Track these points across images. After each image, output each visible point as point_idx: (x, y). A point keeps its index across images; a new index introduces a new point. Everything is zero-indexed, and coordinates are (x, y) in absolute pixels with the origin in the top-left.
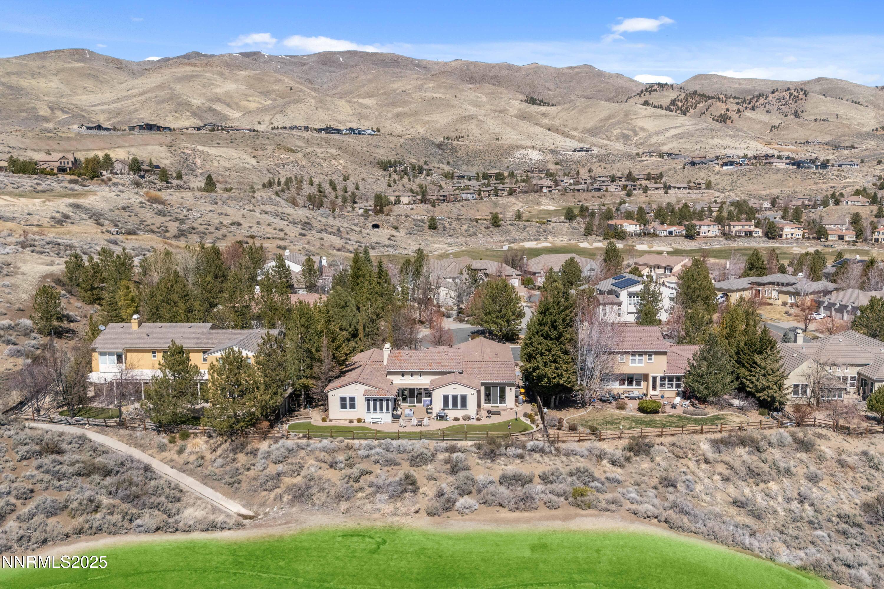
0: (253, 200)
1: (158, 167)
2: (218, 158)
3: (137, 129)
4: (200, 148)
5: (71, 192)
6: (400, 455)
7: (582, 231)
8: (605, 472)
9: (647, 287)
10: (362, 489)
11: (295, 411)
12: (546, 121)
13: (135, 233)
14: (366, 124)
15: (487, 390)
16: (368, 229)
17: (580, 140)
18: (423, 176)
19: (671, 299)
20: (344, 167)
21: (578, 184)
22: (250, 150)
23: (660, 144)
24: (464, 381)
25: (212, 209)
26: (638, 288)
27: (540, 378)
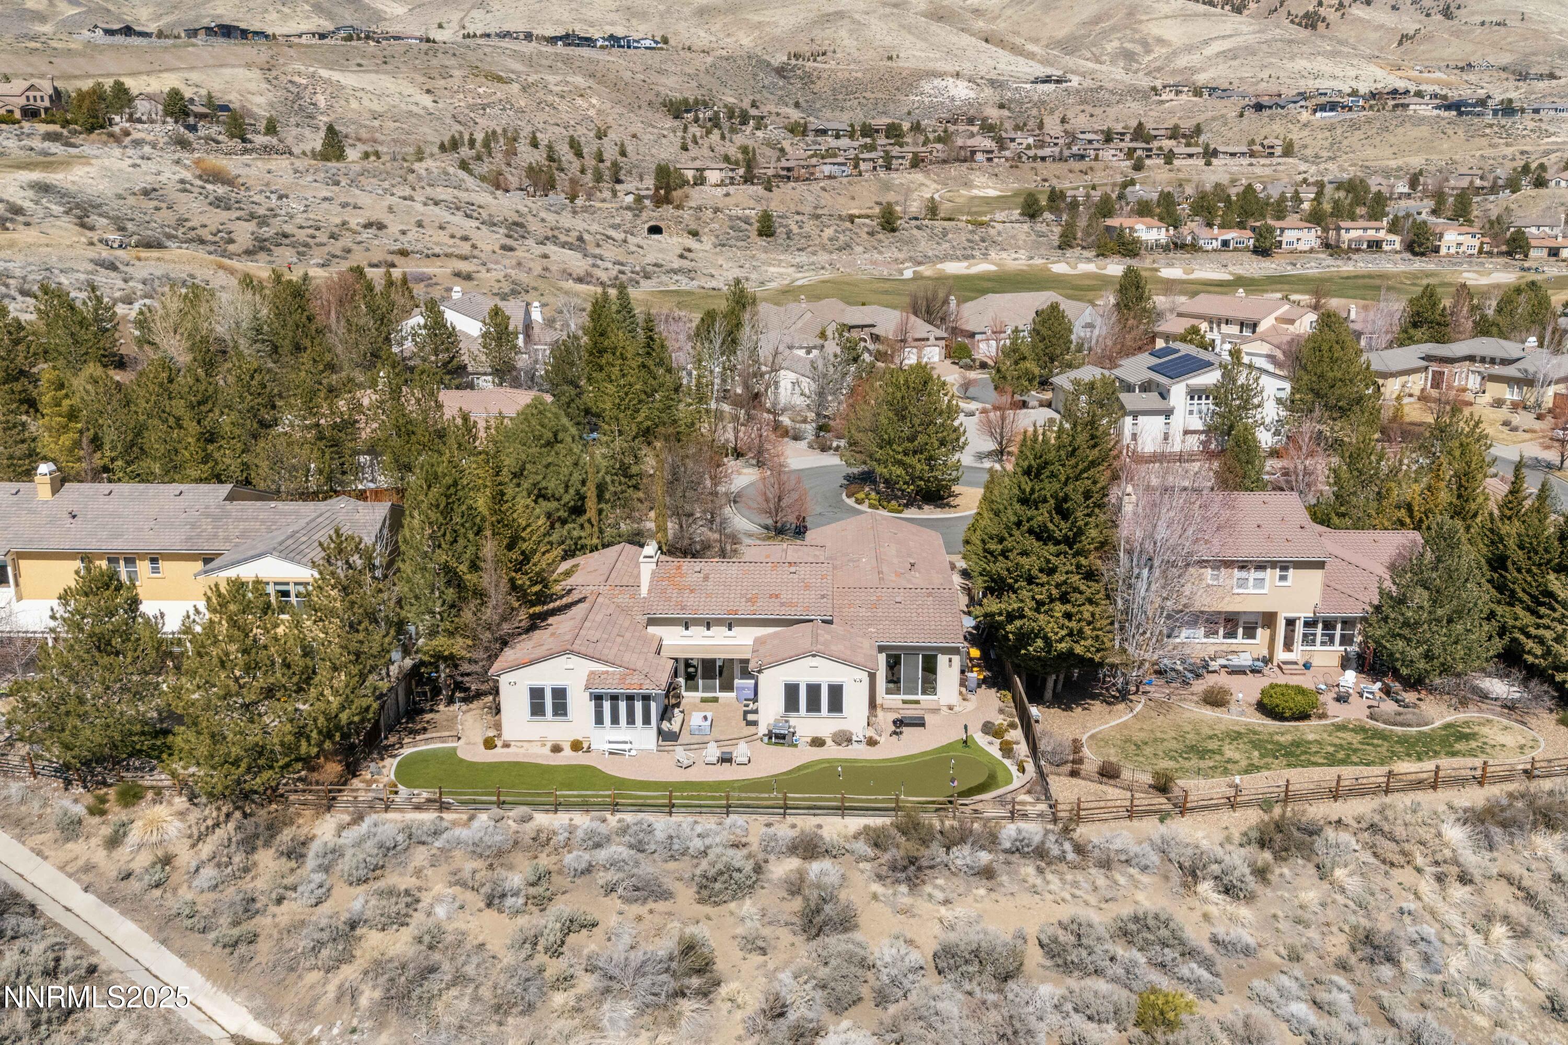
0: (411, 177)
1: (225, 108)
2: (358, 94)
3: (202, 35)
4: (324, 73)
5: (41, 158)
6: (672, 865)
7: (1055, 239)
8: (1206, 917)
9: (1230, 377)
10: (565, 981)
11: (422, 711)
12: (980, 24)
13: (160, 246)
14: (641, 28)
15: (893, 664)
16: (641, 238)
17: (1045, 62)
18: (748, 129)
19: (1279, 401)
20: (599, 112)
21: (1042, 147)
22: (421, 79)
23: (1193, 70)
24: (836, 648)
25: (329, 194)
26: (1211, 378)
27: (1024, 638)
